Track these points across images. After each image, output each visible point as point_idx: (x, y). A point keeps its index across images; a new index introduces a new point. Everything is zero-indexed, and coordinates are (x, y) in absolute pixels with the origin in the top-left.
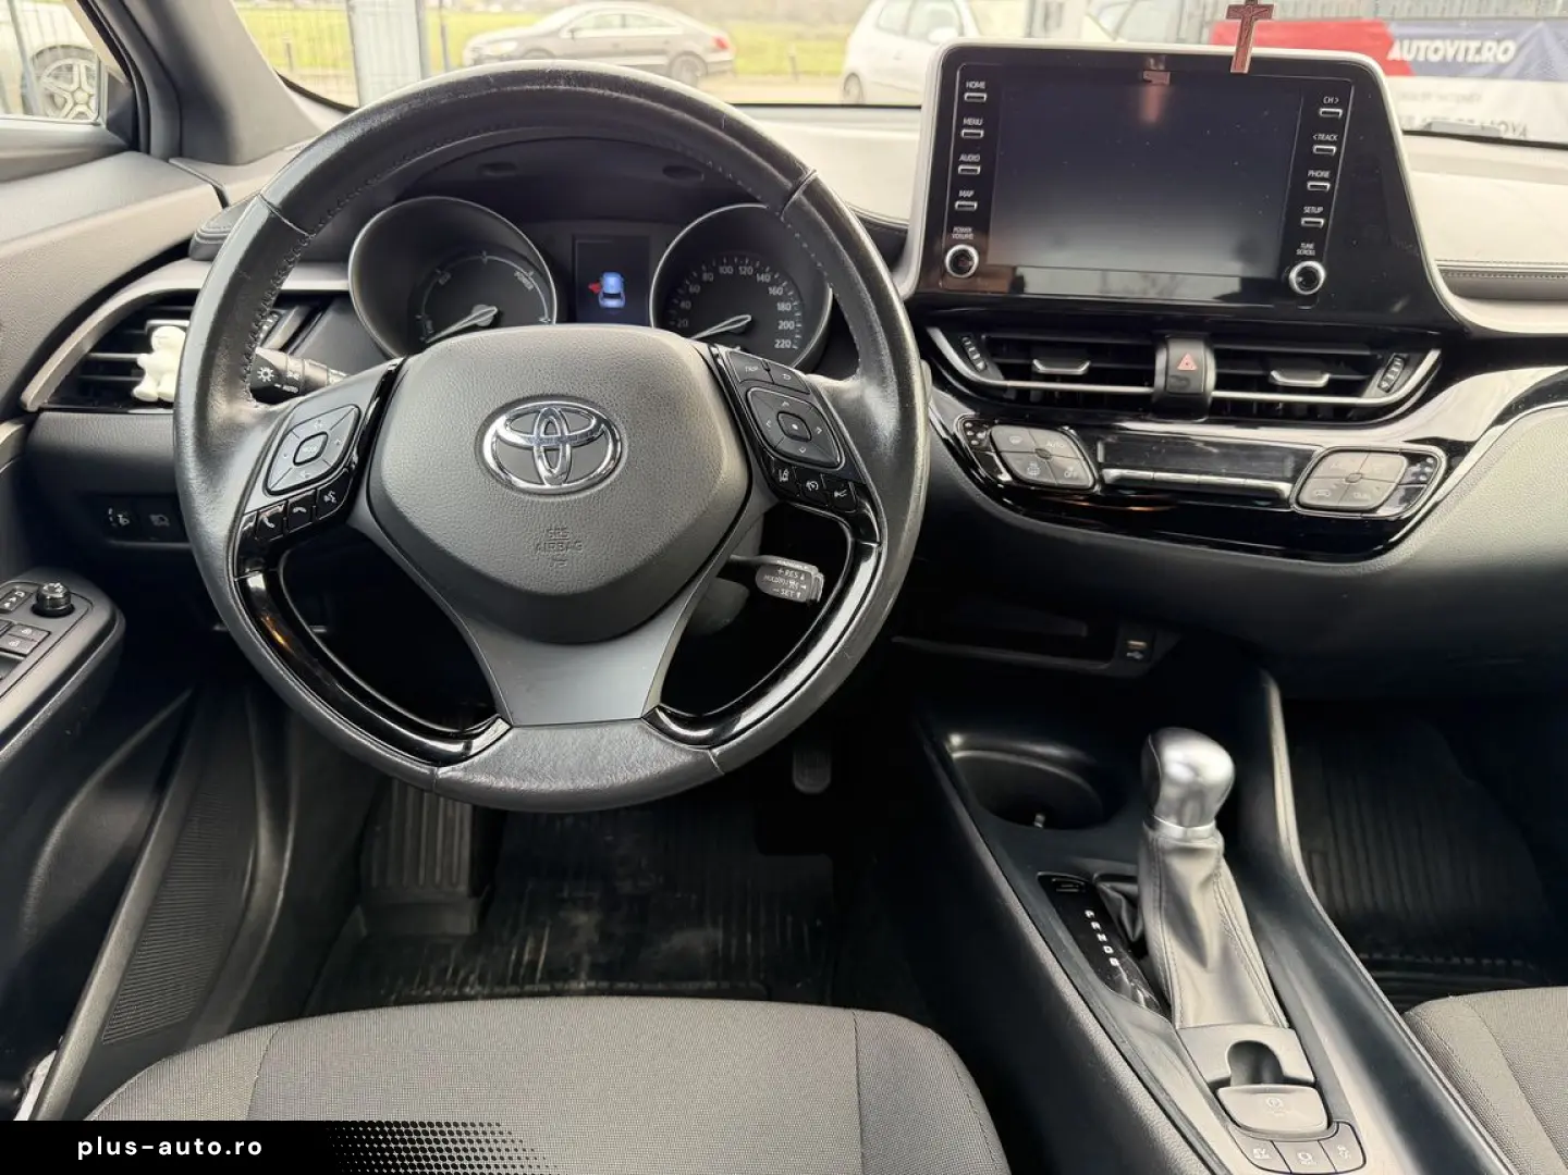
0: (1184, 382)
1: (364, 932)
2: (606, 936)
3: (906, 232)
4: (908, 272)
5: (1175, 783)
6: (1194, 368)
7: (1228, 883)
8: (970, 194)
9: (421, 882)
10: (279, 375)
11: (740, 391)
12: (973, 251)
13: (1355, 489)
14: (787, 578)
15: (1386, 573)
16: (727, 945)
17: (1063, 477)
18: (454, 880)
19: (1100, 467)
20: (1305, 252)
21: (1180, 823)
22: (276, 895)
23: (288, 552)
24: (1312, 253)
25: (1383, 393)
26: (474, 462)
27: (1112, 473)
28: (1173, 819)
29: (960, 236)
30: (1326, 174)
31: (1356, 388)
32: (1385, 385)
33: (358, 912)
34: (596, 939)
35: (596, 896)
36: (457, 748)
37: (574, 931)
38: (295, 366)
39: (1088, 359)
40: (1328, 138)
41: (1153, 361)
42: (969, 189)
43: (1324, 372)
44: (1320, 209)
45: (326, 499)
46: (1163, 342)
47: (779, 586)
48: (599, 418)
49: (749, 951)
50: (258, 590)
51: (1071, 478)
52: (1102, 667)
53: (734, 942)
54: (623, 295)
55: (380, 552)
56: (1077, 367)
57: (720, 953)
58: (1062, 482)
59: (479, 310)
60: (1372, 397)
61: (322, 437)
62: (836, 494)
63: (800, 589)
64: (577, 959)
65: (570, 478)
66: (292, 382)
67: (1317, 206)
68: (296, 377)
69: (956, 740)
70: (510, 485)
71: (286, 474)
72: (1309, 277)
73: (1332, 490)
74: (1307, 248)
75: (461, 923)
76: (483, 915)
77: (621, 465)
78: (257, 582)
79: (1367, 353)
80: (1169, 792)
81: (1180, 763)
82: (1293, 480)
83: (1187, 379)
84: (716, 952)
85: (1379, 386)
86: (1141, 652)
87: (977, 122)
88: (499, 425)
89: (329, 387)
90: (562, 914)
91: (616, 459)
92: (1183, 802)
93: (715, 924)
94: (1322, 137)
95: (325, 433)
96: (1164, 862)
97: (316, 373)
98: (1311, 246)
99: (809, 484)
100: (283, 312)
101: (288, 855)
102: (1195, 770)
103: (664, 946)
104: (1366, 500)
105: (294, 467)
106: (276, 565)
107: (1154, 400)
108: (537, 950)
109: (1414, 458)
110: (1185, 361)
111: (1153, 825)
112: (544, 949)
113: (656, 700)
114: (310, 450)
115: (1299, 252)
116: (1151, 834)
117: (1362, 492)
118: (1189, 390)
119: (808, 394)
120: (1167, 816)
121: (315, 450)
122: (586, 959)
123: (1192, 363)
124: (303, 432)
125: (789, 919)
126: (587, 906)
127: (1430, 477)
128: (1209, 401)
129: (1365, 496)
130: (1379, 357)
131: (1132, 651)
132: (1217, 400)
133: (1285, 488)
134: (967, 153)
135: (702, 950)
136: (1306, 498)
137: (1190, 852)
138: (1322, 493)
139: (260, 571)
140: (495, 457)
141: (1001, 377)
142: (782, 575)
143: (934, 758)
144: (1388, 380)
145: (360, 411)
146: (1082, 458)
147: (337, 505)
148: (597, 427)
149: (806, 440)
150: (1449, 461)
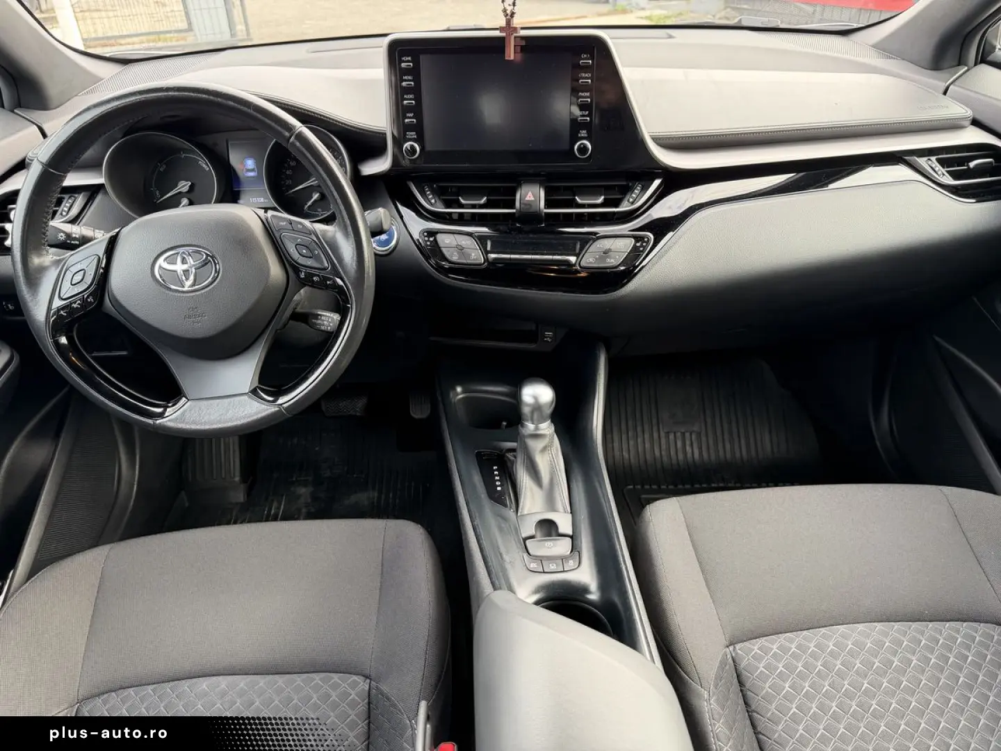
0: (528, 207)
1: (187, 504)
2: (315, 498)
3: (385, 134)
4: (387, 158)
5: (528, 405)
6: (533, 199)
7: (557, 450)
8: (411, 115)
9: (215, 478)
10: (68, 236)
11: (277, 235)
12: (416, 145)
13: (608, 257)
14: (323, 320)
15: (623, 297)
16: (379, 498)
17: (469, 259)
18: (232, 475)
19: (488, 253)
20: (582, 135)
21: (533, 424)
22: (133, 487)
23: (77, 325)
24: (586, 135)
25: (630, 204)
26: (151, 279)
27: (493, 256)
28: (530, 422)
29: (410, 137)
30: (588, 94)
31: (617, 203)
32: (631, 200)
33: (183, 493)
34: (309, 501)
35: (310, 479)
36: (159, 410)
37: (299, 497)
38: (76, 230)
39: (485, 196)
40: (587, 75)
41: (515, 196)
42: (411, 112)
43: (601, 195)
44: (587, 113)
45: (89, 300)
46: (519, 185)
47: (320, 324)
48: (207, 255)
49: (391, 501)
50: (64, 344)
51: (474, 259)
52: (532, 346)
53: (383, 497)
54: (256, 169)
55: (119, 323)
56: (480, 200)
57: (375, 504)
58: (469, 262)
59: (182, 183)
60: (625, 207)
61: (83, 272)
62: (328, 282)
63: (330, 326)
64: (299, 510)
65: (196, 283)
66: (75, 239)
67: (585, 111)
68: (77, 236)
69: (459, 389)
70: (170, 289)
71: (68, 290)
72: (583, 149)
73: (596, 259)
74: (583, 133)
75: (239, 496)
76: (249, 492)
77: (220, 275)
78: (64, 340)
79: (625, 183)
80: (526, 410)
81: (530, 396)
82: (577, 255)
83: (529, 204)
84: (373, 503)
85: (628, 201)
86: (550, 338)
87: (410, 78)
88: (161, 261)
89: (95, 241)
90: (292, 489)
91: (217, 272)
92: (532, 412)
93: (374, 489)
94: (583, 75)
95: (83, 270)
96: (525, 442)
97: (88, 232)
98: (585, 132)
99: (314, 278)
100: (76, 195)
101: (137, 467)
102: (536, 398)
103: (347, 502)
104: (612, 263)
105: (71, 286)
106: (72, 332)
107: (517, 215)
108: (279, 508)
109: (637, 239)
110: (528, 196)
111: (523, 426)
112: (282, 507)
113: (256, 384)
114: (78, 278)
115: (579, 135)
116: (520, 428)
117: (610, 258)
118: (531, 211)
119: (311, 234)
120: (527, 421)
121: (80, 278)
122: (304, 510)
123: (532, 196)
124: (74, 269)
125: (413, 484)
126: (305, 484)
127: (645, 248)
128: (543, 214)
129: (612, 260)
130: (630, 184)
131: (546, 337)
132: (547, 214)
133: (573, 259)
134: (407, 94)
135: (366, 503)
136: (583, 264)
137: (536, 436)
138: (591, 260)
139: (64, 336)
140: (161, 277)
141: (443, 207)
142: (320, 319)
143: (440, 399)
144: (632, 197)
145: (99, 258)
146: (478, 248)
147: (94, 302)
148: (206, 258)
149: (311, 257)
150: (655, 239)
